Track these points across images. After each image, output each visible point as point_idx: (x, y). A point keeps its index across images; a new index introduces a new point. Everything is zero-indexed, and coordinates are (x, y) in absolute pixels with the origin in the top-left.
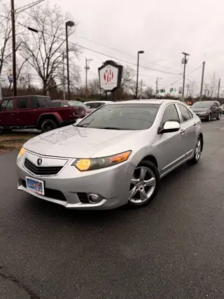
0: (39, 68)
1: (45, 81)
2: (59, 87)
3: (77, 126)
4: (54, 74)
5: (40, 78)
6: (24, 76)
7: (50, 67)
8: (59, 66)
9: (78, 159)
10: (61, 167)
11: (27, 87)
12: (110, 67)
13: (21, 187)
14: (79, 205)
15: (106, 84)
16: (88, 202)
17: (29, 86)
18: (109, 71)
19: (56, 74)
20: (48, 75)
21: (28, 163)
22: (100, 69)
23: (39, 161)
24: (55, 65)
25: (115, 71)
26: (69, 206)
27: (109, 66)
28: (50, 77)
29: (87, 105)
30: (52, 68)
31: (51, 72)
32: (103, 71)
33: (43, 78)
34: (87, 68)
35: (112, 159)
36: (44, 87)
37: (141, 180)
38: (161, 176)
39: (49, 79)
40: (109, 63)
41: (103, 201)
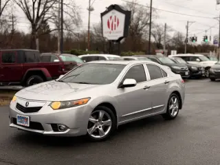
0: (28, 8)
1: (34, 26)
2: (52, 33)
3: (59, 81)
4: (46, 16)
5: (29, 21)
6: (7, 19)
7: (42, 6)
8: (54, 5)
9: (53, 102)
10: (41, 107)
11: (10, 32)
12: (115, 13)
13: (12, 125)
14: (52, 132)
15: (110, 33)
16: (58, 131)
17: (13, 31)
18: (113, 18)
19: (50, 16)
20: (38, 17)
21: (19, 106)
22: (102, 15)
23: (27, 104)
24: (49, 5)
25: (122, 17)
26: (45, 133)
27: (114, 11)
28: (41, 20)
29: (83, 59)
30: (45, 8)
31: (43, 13)
32: (106, 17)
33: (32, 21)
34: (90, 9)
35: (75, 102)
36: (33, 33)
37: (100, 121)
38: (119, 123)
39: (39, 23)
40: (113, 7)
41: (68, 130)
